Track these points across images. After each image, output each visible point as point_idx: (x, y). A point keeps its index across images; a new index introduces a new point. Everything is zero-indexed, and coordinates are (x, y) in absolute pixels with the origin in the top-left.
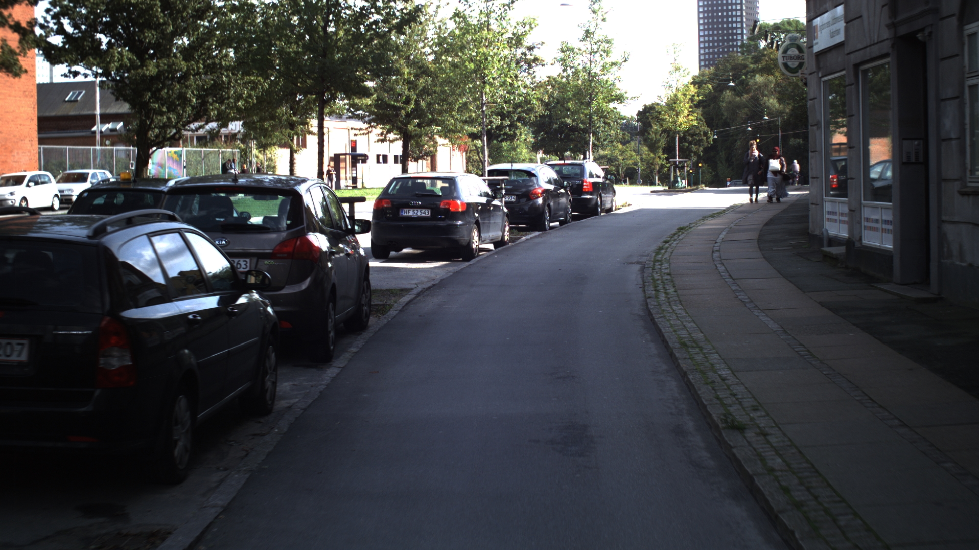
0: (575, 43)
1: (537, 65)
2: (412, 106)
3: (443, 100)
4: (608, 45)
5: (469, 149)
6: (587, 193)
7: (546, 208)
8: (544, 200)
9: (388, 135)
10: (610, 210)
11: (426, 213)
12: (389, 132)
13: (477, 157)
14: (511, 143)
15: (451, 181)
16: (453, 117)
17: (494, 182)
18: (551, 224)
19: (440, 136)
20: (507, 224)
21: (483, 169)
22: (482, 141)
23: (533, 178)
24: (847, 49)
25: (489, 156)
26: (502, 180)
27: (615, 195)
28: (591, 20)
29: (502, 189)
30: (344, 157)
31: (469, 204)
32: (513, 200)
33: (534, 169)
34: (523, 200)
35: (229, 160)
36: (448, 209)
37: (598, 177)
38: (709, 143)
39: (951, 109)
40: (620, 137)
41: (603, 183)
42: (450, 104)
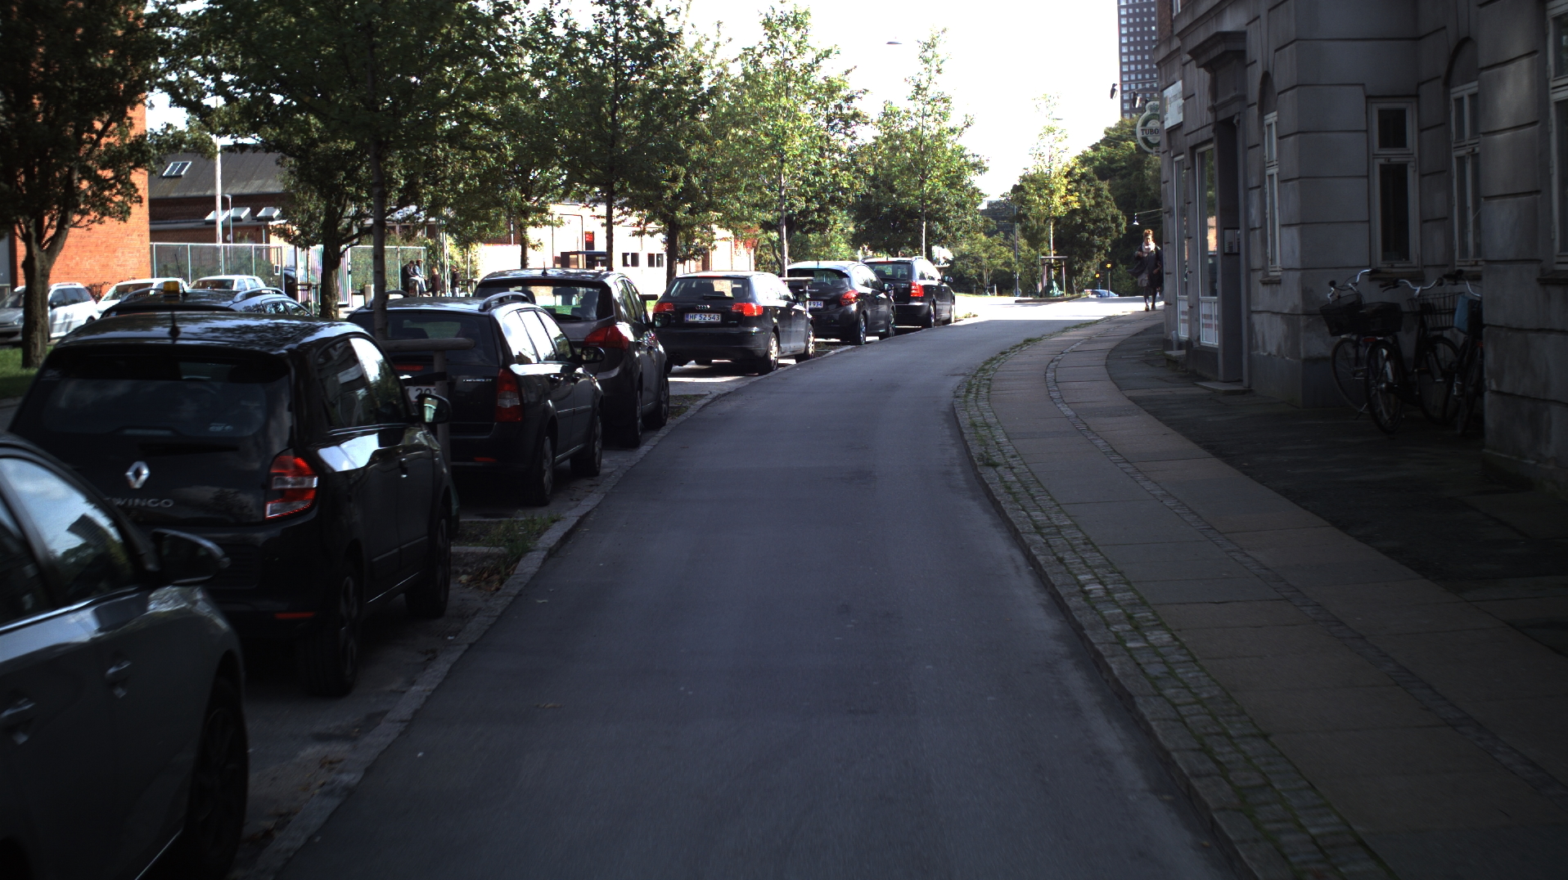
0: (901, 104)
1: (857, 123)
2: (681, 184)
3: (724, 176)
4: (946, 104)
5: (760, 244)
6: (916, 299)
7: (861, 315)
8: (859, 306)
9: (649, 225)
10: (948, 321)
11: (716, 318)
12: (649, 220)
13: (772, 257)
14: (820, 234)
15: (745, 281)
16: (738, 199)
17: (796, 284)
18: (868, 339)
19: (721, 227)
20: (811, 334)
21: (782, 267)
22: (780, 233)
23: (845, 279)
24: (1185, 130)
25: (789, 255)
26: (806, 281)
27: (954, 303)
28: (922, 71)
29: (805, 292)
30: (575, 256)
31: (766, 308)
32: (819, 306)
33: (845, 268)
34: (832, 307)
35: (412, 262)
36: (742, 313)
37: (932, 279)
38: (1120, 233)
39: (1255, 196)
40: (980, 224)
41: (938, 287)
42: (736, 180)
